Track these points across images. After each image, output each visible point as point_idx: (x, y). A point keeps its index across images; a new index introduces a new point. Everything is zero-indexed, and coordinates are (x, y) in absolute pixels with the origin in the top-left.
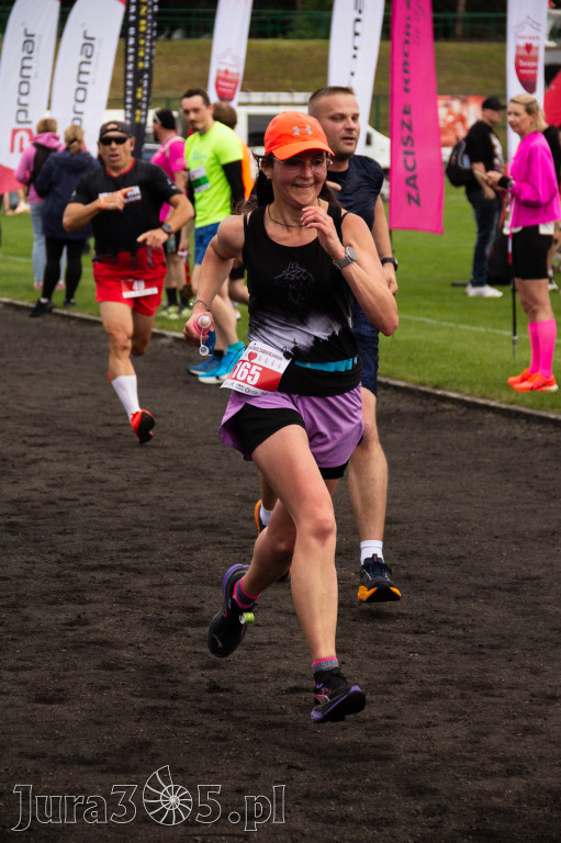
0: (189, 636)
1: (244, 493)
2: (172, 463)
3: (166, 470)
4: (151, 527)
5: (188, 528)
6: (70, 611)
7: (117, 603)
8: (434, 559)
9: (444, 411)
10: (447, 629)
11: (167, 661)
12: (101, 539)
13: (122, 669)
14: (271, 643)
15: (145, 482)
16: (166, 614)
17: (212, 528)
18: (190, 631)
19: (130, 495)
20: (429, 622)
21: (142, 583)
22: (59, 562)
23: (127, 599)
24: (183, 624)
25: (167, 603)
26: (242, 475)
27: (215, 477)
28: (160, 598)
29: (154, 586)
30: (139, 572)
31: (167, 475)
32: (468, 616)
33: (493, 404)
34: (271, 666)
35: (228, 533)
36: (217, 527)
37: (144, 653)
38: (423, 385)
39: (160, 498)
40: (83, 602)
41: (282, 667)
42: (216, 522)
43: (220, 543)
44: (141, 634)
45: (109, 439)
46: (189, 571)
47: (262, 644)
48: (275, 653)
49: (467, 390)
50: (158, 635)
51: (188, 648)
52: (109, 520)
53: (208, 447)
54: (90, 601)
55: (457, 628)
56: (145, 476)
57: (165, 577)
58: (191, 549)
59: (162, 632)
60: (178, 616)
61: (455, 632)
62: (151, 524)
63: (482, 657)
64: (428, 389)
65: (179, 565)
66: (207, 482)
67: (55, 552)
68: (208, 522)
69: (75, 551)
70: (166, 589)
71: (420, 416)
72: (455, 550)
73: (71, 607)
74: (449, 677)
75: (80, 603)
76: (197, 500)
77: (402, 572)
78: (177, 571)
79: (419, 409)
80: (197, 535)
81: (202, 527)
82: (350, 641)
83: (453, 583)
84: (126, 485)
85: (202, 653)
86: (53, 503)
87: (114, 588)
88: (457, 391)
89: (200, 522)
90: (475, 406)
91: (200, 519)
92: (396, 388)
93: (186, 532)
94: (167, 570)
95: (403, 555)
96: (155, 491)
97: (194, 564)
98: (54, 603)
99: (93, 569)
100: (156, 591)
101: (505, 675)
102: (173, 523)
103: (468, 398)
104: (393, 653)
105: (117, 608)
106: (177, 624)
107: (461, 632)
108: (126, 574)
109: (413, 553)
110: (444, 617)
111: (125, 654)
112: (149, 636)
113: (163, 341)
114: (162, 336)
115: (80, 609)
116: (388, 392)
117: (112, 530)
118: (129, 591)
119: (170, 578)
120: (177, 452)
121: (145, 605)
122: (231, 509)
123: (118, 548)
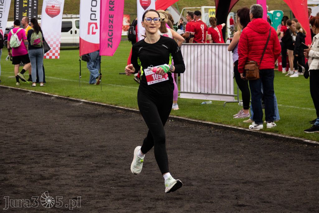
0: (40, 183)
1: (56, 139)
2: (33, 130)
3: (31, 133)
4: (27, 150)
5: (38, 150)
7: (17, 173)
8: (117, 158)
9: (118, 112)
10: (122, 179)
11: (34, 191)
12: (11, 154)
13: (20, 193)
14: (66, 185)
15: (24, 136)
16: (33, 177)
17: (46, 150)
18: (41, 181)
19: (20, 140)
20: (117, 177)
21: (25, 167)
23: (20, 172)
24: (38, 179)
25: (33, 173)
26: (55, 133)
27: (46, 134)
28: (31, 172)
29: (29, 168)
30: (24, 164)
31: (31, 134)
32: (129, 175)
33: (134, 110)
34: (67, 192)
35: (51, 151)
36: (48, 149)
37: (26, 189)
38: (112, 105)
39: (29, 141)
40: (6, 173)
41: (70, 192)
42: (47, 148)
43: (49, 154)
44: (25, 183)
45: (12, 123)
46: (40, 163)
47: (63, 185)
48: (68, 187)
49: (126, 106)
50: (30, 183)
51: (40, 187)
52: (13, 148)
53: (44, 125)
54: (9, 173)
55: (126, 179)
56: (24, 135)
57: (32, 165)
59: (32, 182)
60: (36, 177)
61: (125, 180)
62: (27, 149)
63: (134, 187)
64: (113, 106)
65: (36, 161)
66: (44, 136)
68: (45, 148)
69: (3, 158)
70: (32, 169)
71: (111, 114)
72: (124, 155)
73: (2, 175)
74: (124, 194)
76: (41, 141)
77: (107, 162)
78: (36, 163)
79: (111, 112)
80: (41, 152)
81: (43, 149)
82: (92, 183)
83: (124, 165)
84: (18, 137)
85: (45, 188)
87: (16, 169)
88: (122, 106)
89: (42, 148)
90: (129, 111)
91: (42, 147)
92: (103, 106)
93: (38, 152)
94: (33, 163)
95: (108, 157)
96: (27, 139)
97: (41, 161)
99: (9, 163)
100: (29, 170)
101: (142, 193)
102: (34, 148)
103: (126, 108)
104: (106, 187)
105: (17, 175)
106: (37, 179)
107: (127, 180)
108: (19, 165)
109: (111, 156)
110: (121, 175)
111: (20, 189)
112: (28, 183)
113: (28, 93)
114: (28, 92)
115: (5, 175)
116: (100, 107)
117: (14, 151)
118: (21, 170)
119: (33, 165)
120: (34, 127)
121: (26, 174)
122: (52, 144)
123: (17, 156)
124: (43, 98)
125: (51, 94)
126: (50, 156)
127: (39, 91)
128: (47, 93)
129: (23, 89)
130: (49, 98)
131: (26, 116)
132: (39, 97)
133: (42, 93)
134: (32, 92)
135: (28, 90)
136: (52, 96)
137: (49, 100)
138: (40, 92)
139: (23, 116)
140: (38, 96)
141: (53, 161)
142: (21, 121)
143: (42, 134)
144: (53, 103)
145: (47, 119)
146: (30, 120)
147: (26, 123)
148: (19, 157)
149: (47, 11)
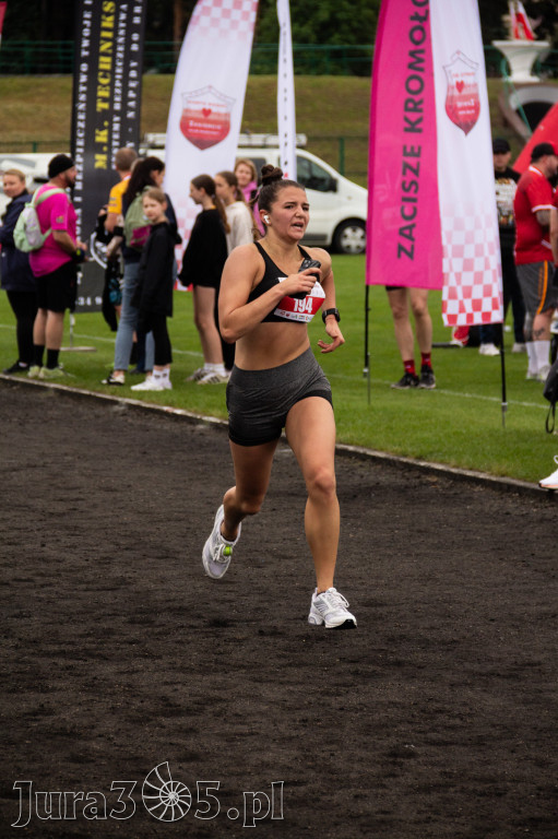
0: (163, 727)
2: (133, 541)
3: (127, 549)
6: (31, 700)
7: (83, 691)
9: (428, 484)
10: (442, 718)
12: (61, 623)
13: (93, 761)
14: (252, 734)
15: (106, 561)
16: (137, 704)
17: (181, 611)
18: (164, 721)
19: (90, 575)
20: (423, 711)
21: (108, 670)
22: (16, 647)
23: (92, 687)
24: (156, 714)
25: (137, 692)
27: (181, 556)
28: (130, 686)
29: (122, 673)
30: (105, 658)
31: (128, 553)
33: (482, 476)
35: (199, 617)
36: (186, 609)
37: (115, 745)
38: (405, 456)
40: (45, 690)
42: (185, 604)
43: (192, 627)
44: (110, 724)
45: (64, 514)
46: (160, 657)
47: (242, 735)
48: (258, 744)
49: (453, 461)
50: (129, 726)
51: (162, 739)
52: (68, 602)
53: (172, 523)
54: (54, 689)
55: (454, 717)
56: (105, 555)
57: (133, 663)
58: (160, 633)
59: (133, 722)
60: (149, 706)
64: (410, 460)
65: (148, 651)
66: (173, 562)
67: (12, 637)
68: (177, 605)
69: (33, 636)
70: (135, 676)
71: (403, 490)
73: (33, 695)
75: (43, 691)
76: (163, 580)
77: (391, 658)
78: (146, 657)
79: (401, 482)
80: (165, 618)
81: (170, 609)
84: (85, 563)
86: (7, 584)
87: (79, 675)
88: (441, 462)
89: (168, 605)
90: (463, 478)
91: (167, 601)
92: (374, 459)
94: (135, 656)
98: (14, 691)
99: (55, 654)
100: (124, 679)
101: (508, 766)
103: (454, 470)
105: (84, 697)
106: (151, 714)
108: (91, 661)
109: (402, 637)
110: (438, 706)
111: (95, 745)
112: (120, 726)
113: (116, 408)
114: (116, 403)
115: (42, 697)
116: (366, 464)
117: (72, 613)
118: (95, 678)
119: (138, 664)
120: (138, 529)
121: (115, 693)
122: (200, 591)
123: (80, 632)
124: (168, 426)
125: (196, 412)
126: (195, 632)
127: (153, 402)
128: (181, 408)
129: (99, 392)
130: (189, 427)
131: (109, 490)
132: (153, 422)
133: (165, 408)
134: (131, 406)
135: (115, 398)
136: (200, 421)
137: (189, 433)
138: (157, 407)
139: (100, 488)
140: (150, 419)
141: (206, 652)
142: (95, 506)
143: (167, 555)
144: (201, 446)
145: (181, 502)
146: (122, 504)
147: (111, 514)
148: (89, 635)
149: (184, 127)
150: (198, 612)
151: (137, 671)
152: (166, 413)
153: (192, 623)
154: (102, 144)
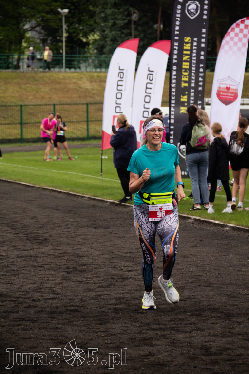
0: (204, 361)
1: (229, 293)
2: (195, 279)
3: (191, 283)
6: (145, 350)
7: (169, 345)
12: (160, 316)
17: (214, 310)
18: (204, 358)
21: (180, 336)
22: (140, 326)
23: (173, 344)
24: (201, 355)
25: (193, 346)
26: (229, 284)
27: (215, 286)
28: (190, 343)
29: (186, 337)
30: (179, 331)
31: (192, 285)
36: (217, 309)
40: (152, 345)
43: (219, 317)
44: (180, 360)
46: (204, 330)
50: (189, 361)
51: (203, 367)
54: (156, 345)
58: (204, 320)
60: (198, 351)
65: (199, 327)
66: (212, 288)
67: (138, 322)
68: (212, 307)
69: (147, 321)
70: (192, 339)
73: (146, 347)
75: (151, 346)
78: (198, 330)
80: (207, 313)
81: (209, 309)
86: (137, 299)
87: (168, 339)
91: (208, 306)
98: (138, 346)
99: (157, 329)
100: (187, 340)
105: (169, 348)
108: (173, 332)
113: (189, 220)
114: (189, 218)
115: (150, 349)
118: (174, 340)
119: (194, 333)
120: (197, 274)
121: (183, 346)
122: (223, 301)
123: (169, 319)
124: (212, 228)
125: (224, 222)
126: (220, 319)
127: (205, 218)
128: (218, 220)
130: (221, 229)
131: (185, 257)
132: (205, 227)
133: (211, 221)
134: (196, 220)
135: (189, 216)
136: (226, 226)
137: (221, 231)
138: (207, 220)
140: (204, 225)
141: (224, 328)
143: (209, 285)
144: (226, 237)
145: (217, 262)
146: (190, 263)
147: (184, 267)
148: (173, 321)
149: (218, 95)
150: (222, 310)
151: (193, 337)
152: (211, 223)
153: (219, 315)
154: (185, 102)
